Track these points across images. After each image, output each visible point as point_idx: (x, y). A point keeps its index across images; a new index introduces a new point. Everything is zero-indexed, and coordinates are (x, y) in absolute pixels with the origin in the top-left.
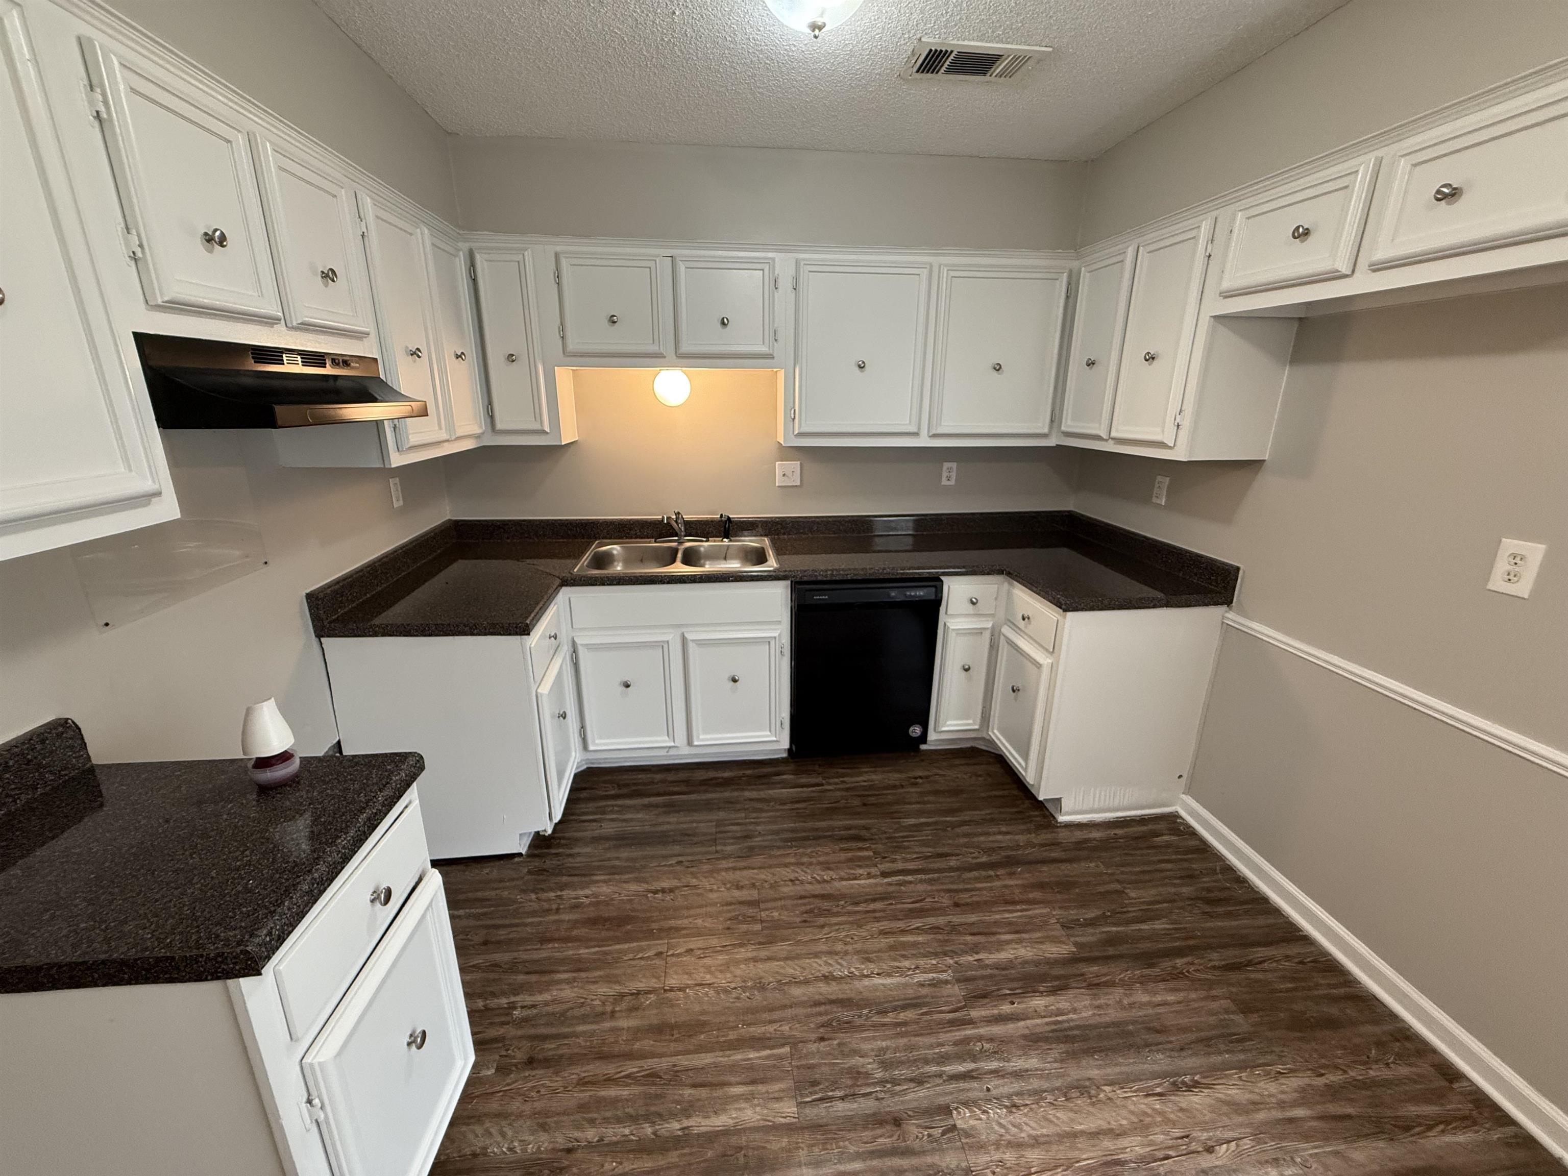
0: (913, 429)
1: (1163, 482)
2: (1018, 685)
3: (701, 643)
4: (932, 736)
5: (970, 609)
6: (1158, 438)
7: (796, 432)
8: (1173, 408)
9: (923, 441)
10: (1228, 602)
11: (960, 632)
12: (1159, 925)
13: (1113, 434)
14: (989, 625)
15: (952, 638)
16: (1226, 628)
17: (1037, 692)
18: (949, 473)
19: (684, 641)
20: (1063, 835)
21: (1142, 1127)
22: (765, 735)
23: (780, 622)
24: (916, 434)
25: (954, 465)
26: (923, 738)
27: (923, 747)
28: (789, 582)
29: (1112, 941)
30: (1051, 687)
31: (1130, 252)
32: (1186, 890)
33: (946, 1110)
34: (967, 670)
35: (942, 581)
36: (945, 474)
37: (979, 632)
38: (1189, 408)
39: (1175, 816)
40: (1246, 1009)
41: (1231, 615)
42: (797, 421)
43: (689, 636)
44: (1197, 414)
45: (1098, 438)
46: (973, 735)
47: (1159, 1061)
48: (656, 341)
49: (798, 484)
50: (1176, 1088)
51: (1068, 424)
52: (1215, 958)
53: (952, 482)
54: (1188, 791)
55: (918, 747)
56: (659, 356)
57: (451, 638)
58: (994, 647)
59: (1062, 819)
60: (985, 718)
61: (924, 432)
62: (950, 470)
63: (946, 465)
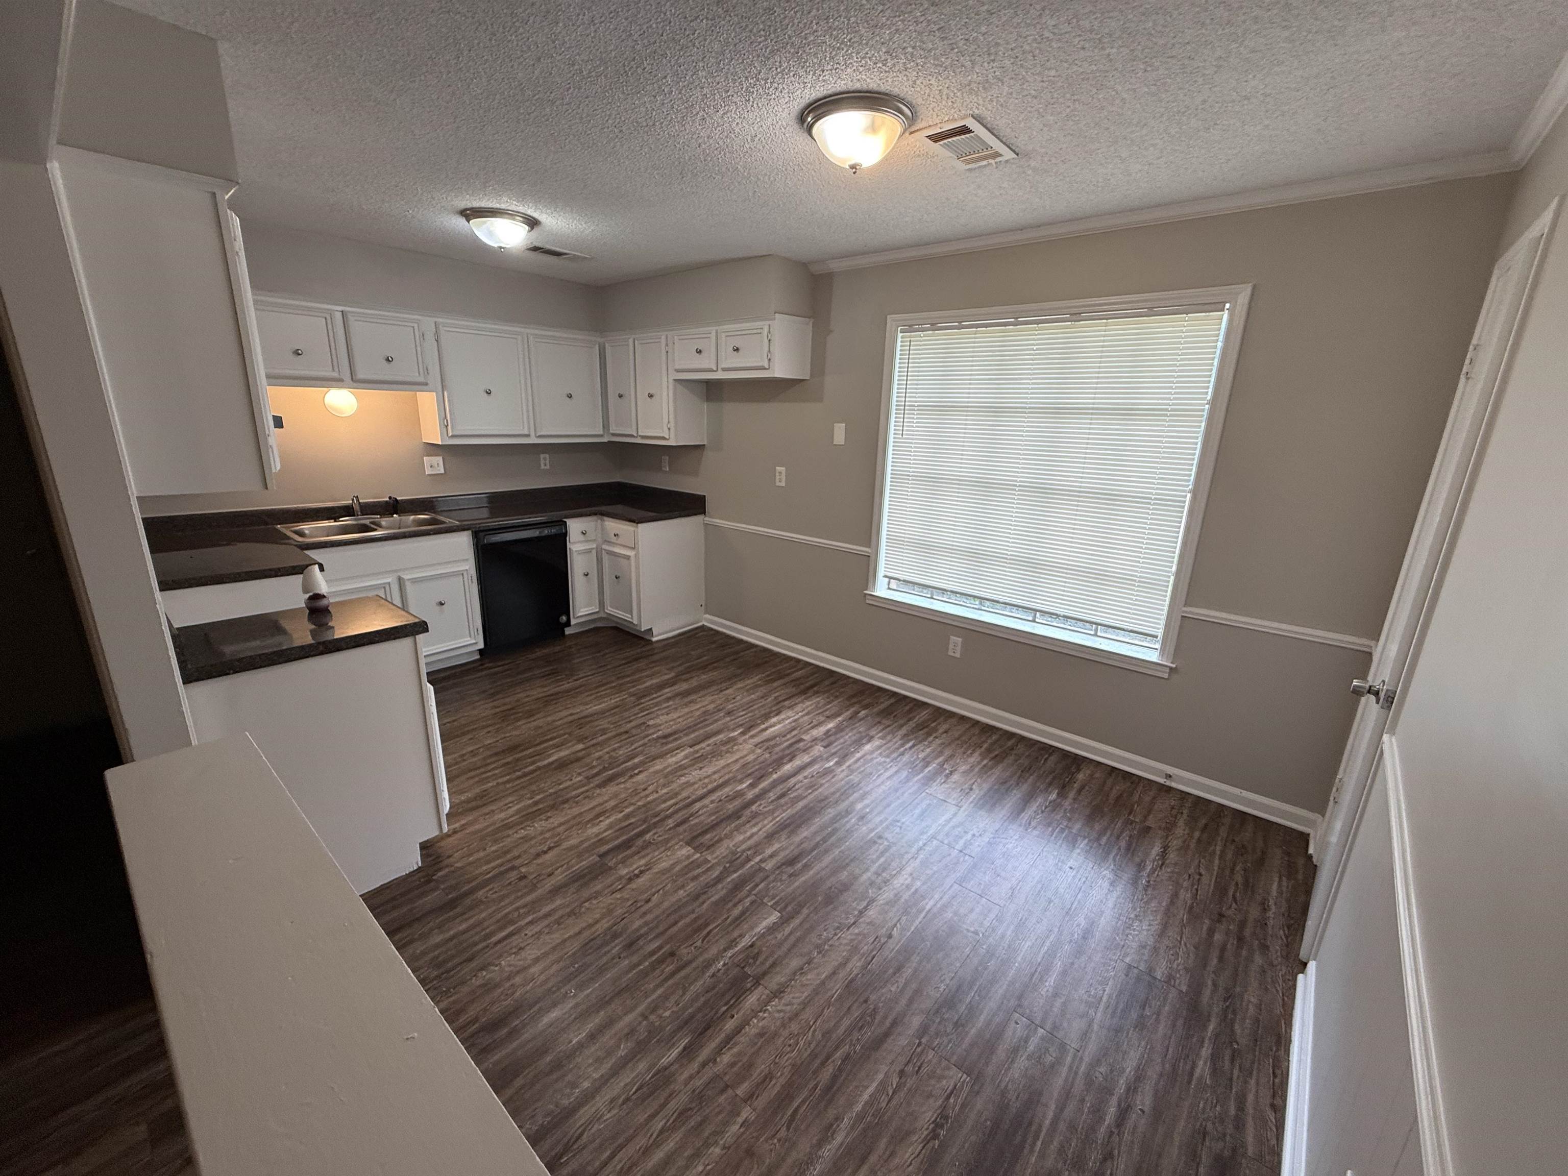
0: (526, 432)
1: (666, 458)
2: (618, 574)
3: (414, 581)
4: (573, 622)
5: (582, 538)
6: (661, 435)
7: (450, 434)
8: (665, 421)
9: (533, 440)
10: (704, 512)
11: (580, 553)
12: (705, 658)
13: (640, 434)
14: (594, 546)
15: (575, 555)
16: (706, 525)
17: (630, 576)
18: (545, 461)
19: (400, 580)
20: (656, 645)
21: (713, 702)
22: (468, 641)
23: (467, 560)
24: (528, 436)
25: (547, 456)
26: (568, 624)
27: (568, 631)
28: (470, 532)
29: (689, 667)
30: (637, 568)
31: (631, 341)
32: (714, 646)
33: (644, 723)
34: (587, 575)
35: (565, 522)
36: (542, 462)
37: (589, 551)
38: (672, 420)
39: (703, 626)
40: (740, 668)
41: (707, 519)
42: (449, 427)
43: (406, 576)
44: (676, 423)
45: (632, 436)
46: (595, 616)
47: (715, 688)
48: (336, 368)
49: (442, 471)
50: (721, 691)
51: (613, 429)
52: (727, 660)
53: (548, 467)
54: (706, 612)
55: (564, 631)
56: (342, 380)
57: (258, 581)
58: (599, 561)
59: (654, 639)
60: (602, 604)
61: (533, 434)
62: (545, 459)
63: (542, 456)
